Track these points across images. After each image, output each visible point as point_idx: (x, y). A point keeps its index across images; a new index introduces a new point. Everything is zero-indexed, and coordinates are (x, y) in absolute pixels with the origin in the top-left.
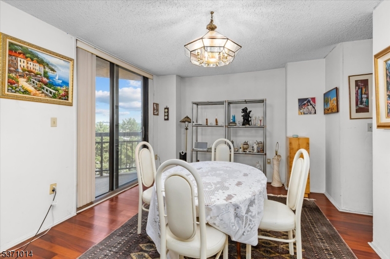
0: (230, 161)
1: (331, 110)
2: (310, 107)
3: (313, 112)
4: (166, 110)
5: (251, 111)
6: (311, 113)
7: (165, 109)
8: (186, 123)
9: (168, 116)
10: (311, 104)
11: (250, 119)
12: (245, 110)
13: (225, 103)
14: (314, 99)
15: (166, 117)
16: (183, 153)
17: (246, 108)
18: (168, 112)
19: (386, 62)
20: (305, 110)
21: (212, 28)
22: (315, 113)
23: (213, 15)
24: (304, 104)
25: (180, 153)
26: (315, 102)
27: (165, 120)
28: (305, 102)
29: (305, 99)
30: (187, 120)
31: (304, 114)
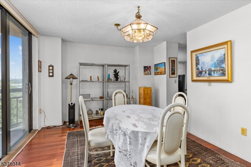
0: (125, 104)
1: (160, 73)
2: (149, 71)
3: (150, 74)
4: (51, 68)
5: (119, 72)
6: (149, 74)
7: (49, 66)
8: (71, 79)
9: (53, 73)
10: (149, 70)
11: (118, 77)
12: (115, 71)
13: (105, 66)
14: (150, 67)
15: (51, 74)
16: (72, 104)
17: (116, 69)
18: (53, 69)
19: (196, 55)
20: (146, 73)
21: (139, 17)
22: (151, 74)
23: (140, 8)
24: (146, 69)
25: (69, 104)
26: (150, 68)
27: (50, 76)
28: (147, 68)
29: (147, 67)
30: (72, 77)
31: (146, 74)
